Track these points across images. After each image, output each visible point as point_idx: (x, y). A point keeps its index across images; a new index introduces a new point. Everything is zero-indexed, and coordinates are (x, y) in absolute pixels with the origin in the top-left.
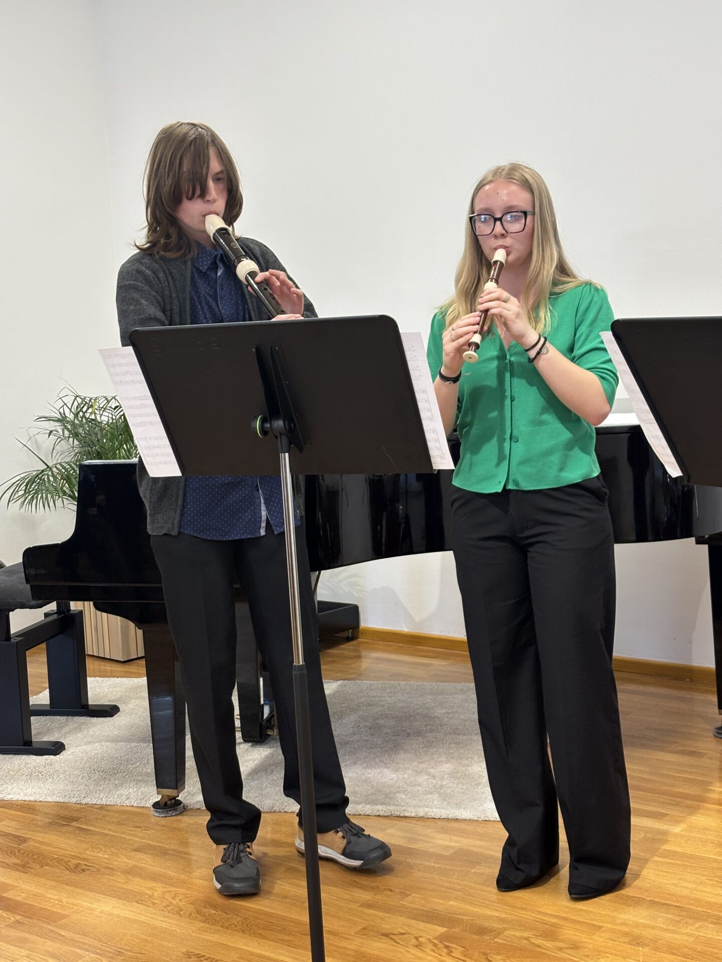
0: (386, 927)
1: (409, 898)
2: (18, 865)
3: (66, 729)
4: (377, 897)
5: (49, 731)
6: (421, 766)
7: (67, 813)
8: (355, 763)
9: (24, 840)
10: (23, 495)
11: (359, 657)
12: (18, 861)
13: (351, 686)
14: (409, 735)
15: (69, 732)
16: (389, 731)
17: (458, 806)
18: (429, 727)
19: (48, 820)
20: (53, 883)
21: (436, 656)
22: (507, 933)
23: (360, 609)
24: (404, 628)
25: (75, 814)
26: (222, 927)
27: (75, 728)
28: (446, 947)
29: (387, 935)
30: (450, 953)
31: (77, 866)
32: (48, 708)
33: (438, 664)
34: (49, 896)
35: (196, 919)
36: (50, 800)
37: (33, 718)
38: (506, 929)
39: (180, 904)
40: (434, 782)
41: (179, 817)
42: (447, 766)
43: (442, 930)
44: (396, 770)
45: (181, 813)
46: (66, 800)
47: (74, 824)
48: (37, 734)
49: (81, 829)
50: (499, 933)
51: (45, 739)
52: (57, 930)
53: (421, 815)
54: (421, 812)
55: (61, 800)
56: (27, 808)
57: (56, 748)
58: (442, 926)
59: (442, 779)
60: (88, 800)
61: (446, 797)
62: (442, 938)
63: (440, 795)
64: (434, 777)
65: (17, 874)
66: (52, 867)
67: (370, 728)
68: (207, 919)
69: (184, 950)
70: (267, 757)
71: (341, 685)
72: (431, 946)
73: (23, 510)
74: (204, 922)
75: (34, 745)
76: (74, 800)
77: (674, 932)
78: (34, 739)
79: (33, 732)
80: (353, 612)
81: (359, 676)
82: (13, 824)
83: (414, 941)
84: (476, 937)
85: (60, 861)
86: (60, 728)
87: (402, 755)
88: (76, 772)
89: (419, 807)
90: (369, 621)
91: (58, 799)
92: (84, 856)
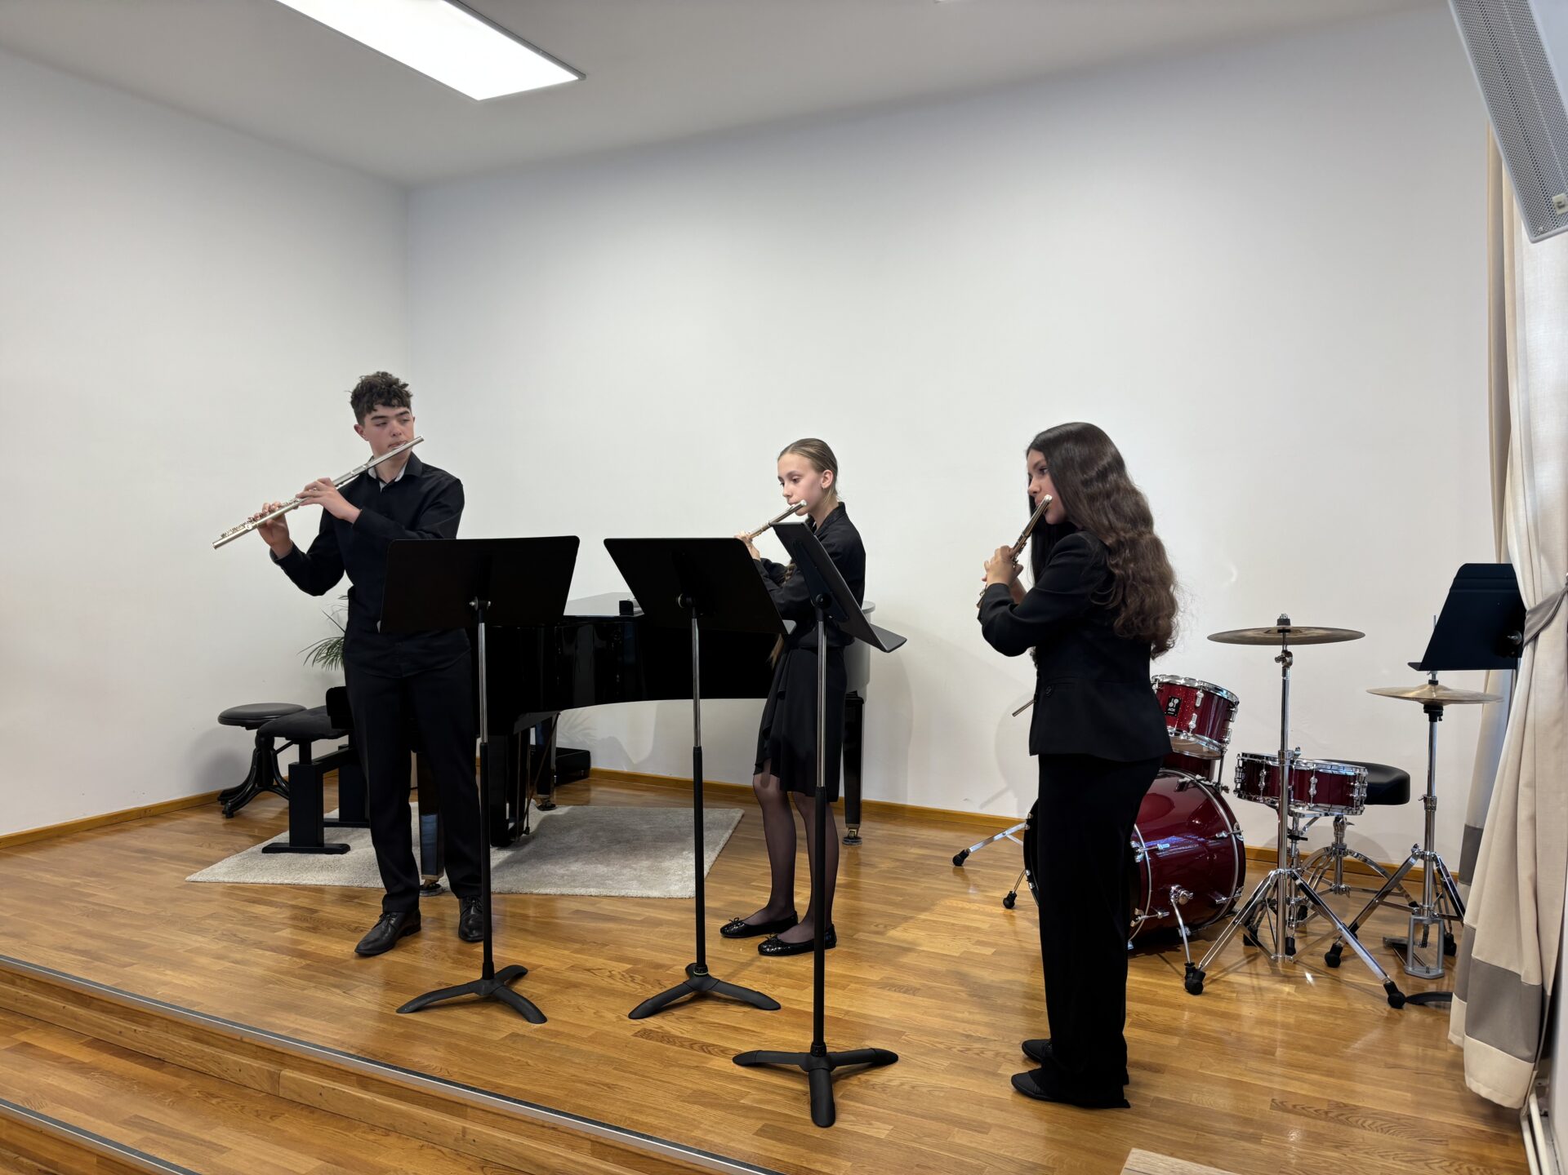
0: (589, 965)
1: (607, 947)
2: (309, 928)
3: (352, 836)
4: (585, 946)
5: (338, 837)
6: (627, 863)
7: (350, 893)
8: (576, 861)
9: (316, 911)
10: (325, 657)
11: (588, 790)
12: (307, 925)
13: (579, 810)
14: (620, 842)
15: (355, 838)
16: (605, 840)
17: (651, 888)
18: (636, 837)
19: (334, 898)
20: (337, 940)
21: (648, 790)
22: (675, 967)
23: (591, 754)
24: (625, 769)
25: (357, 894)
26: (467, 966)
27: (359, 836)
28: (631, 977)
29: (589, 970)
30: (633, 980)
31: (357, 928)
32: (338, 821)
33: (649, 796)
34: (334, 947)
35: (447, 961)
36: (337, 884)
37: (325, 829)
38: (675, 965)
39: (435, 952)
40: (635, 873)
41: (438, 897)
42: (647, 862)
43: (629, 966)
44: (608, 865)
45: (440, 894)
46: (350, 884)
47: (356, 900)
48: (329, 839)
49: (361, 904)
50: (669, 967)
51: (335, 842)
52: (340, 970)
53: (622, 894)
54: (623, 893)
55: (346, 884)
56: (319, 890)
57: (344, 849)
58: (629, 964)
59: (641, 871)
60: (364, 885)
61: (642, 882)
62: (628, 971)
63: (638, 881)
64: (635, 870)
65: (306, 933)
66: (336, 928)
67: (591, 838)
68: (456, 961)
69: (437, 981)
70: (509, 857)
71: (571, 809)
72: (620, 976)
73: (325, 668)
74: (453, 963)
75: (326, 846)
76: (356, 884)
77: (792, 965)
78: (325, 842)
79: (325, 838)
80: (585, 756)
81: (587, 803)
82: (307, 900)
83: (608, 973)
84: (653, 970)
85: (343, 925)
86: (346, 836)
87: (613, 855)
88: (359, 866)
89: (622, 889)
90: (597, 764)
91: (343, 884)
92: (363, 922)
